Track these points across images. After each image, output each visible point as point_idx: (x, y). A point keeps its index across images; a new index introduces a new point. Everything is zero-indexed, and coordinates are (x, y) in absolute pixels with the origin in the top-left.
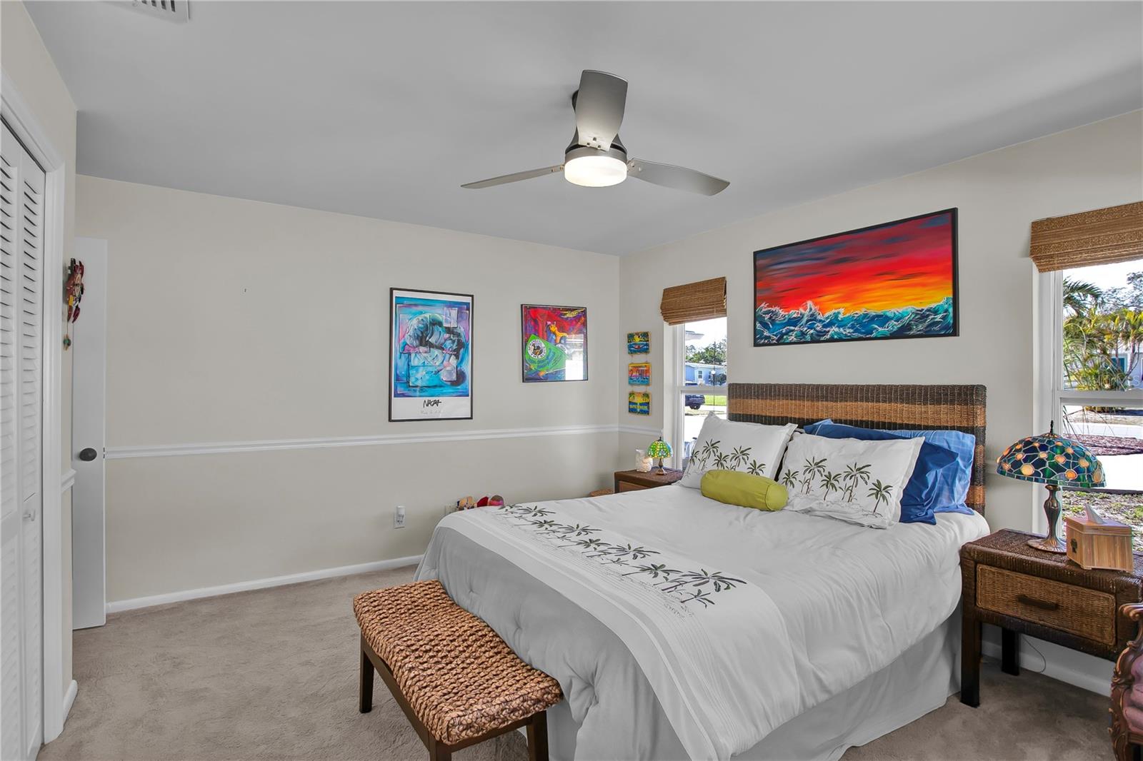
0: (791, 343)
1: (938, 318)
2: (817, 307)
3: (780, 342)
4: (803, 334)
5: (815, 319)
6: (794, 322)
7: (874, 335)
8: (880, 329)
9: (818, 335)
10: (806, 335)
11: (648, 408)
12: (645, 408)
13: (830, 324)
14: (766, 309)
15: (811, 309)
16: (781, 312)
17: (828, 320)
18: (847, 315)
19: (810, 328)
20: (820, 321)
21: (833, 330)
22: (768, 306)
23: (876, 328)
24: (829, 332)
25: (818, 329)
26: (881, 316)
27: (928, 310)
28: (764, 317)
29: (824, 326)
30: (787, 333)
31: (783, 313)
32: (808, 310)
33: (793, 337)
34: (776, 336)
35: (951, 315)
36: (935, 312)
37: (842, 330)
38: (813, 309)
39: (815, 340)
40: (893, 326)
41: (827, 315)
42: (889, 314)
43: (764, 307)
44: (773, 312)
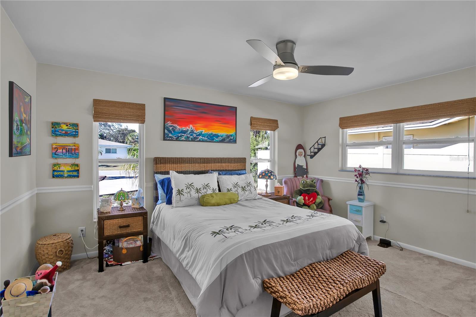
0: (182, 141)
1: (232, 138)
2: (194, 128)
3: (177, 139)
4: (188, 137)
5: (193, 132)
6: (184, 132)
7: (214, 141)
8: (216, 139)
9: (194, 139)
10: (189, 138)
11: (78, 173)
12: (75, 174)
13: (199, 135)
14: (171, 125)
15: (192, 128)
16: (178, 127)
17: (198, 134)
18: (206, 133)
19: (191, 135)
20: (195, 133)
21: (200, 137)
22: (171, 123)
23: (215, 139)
24: (199, 138)
25: (194, 136)
26: (217, 135)
27: (230, 135)
28: (169, 128)
29: (197, 136)
30: (181, 136)
31: (179, 128)
32: (190, 128)
33: (183, 138)
34: (175, 137)
35: (235, 137)
36: (231, 136)
37: (203, 138)
38: (193, 128)
39: (193, 140)
40: (220, 139)
41: (198, 131)
42: (219, 135)
43: (169, 123)
44: (174, 126)
